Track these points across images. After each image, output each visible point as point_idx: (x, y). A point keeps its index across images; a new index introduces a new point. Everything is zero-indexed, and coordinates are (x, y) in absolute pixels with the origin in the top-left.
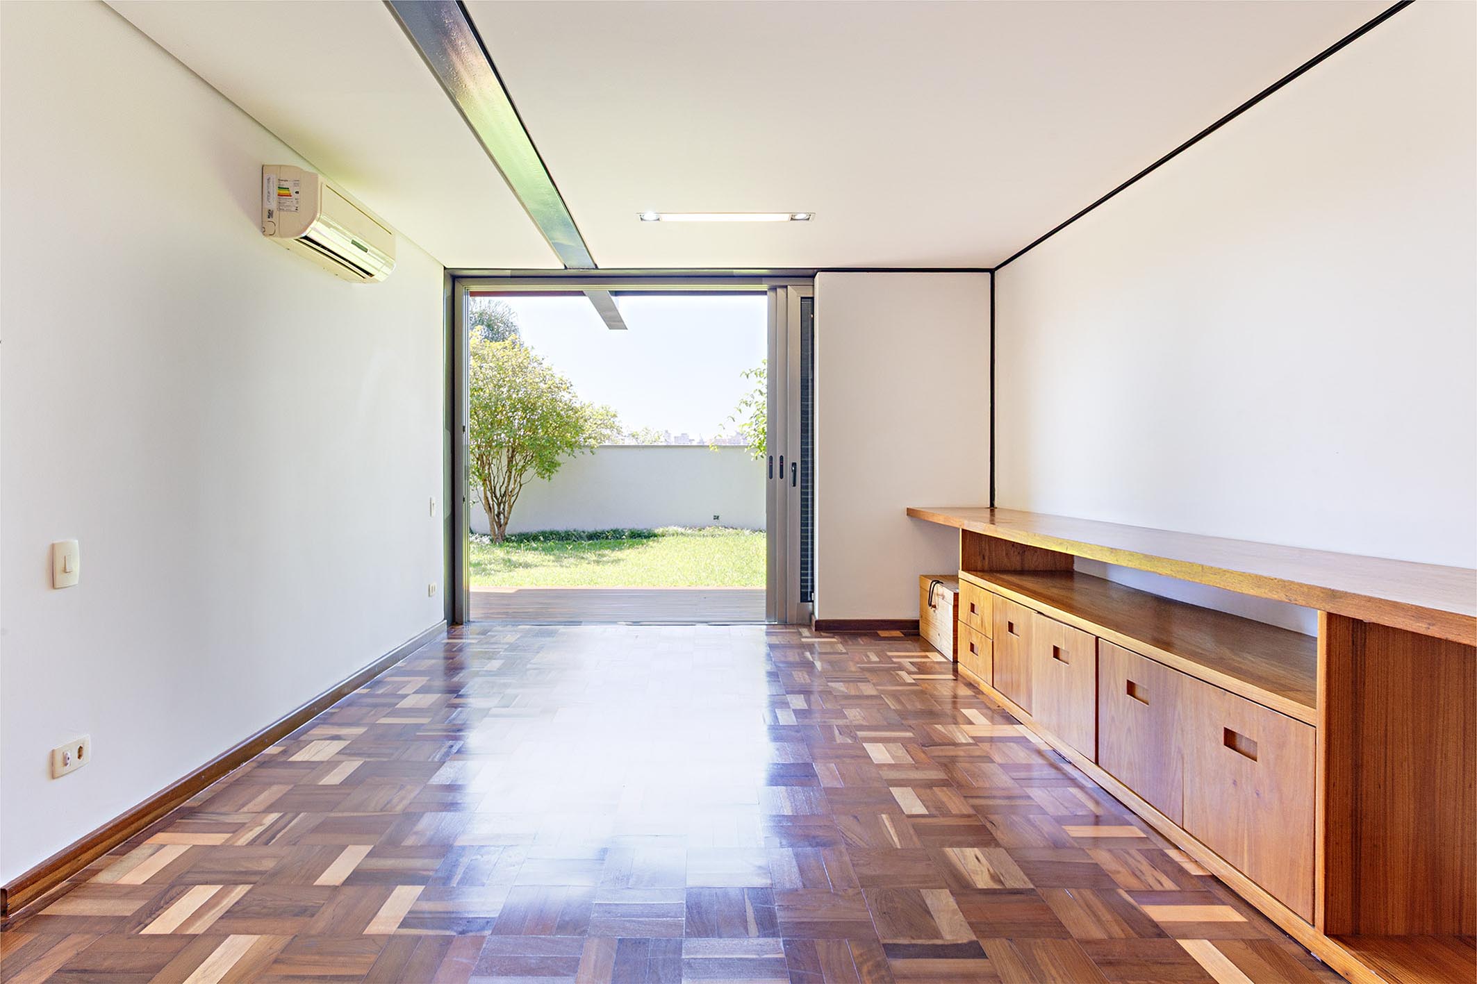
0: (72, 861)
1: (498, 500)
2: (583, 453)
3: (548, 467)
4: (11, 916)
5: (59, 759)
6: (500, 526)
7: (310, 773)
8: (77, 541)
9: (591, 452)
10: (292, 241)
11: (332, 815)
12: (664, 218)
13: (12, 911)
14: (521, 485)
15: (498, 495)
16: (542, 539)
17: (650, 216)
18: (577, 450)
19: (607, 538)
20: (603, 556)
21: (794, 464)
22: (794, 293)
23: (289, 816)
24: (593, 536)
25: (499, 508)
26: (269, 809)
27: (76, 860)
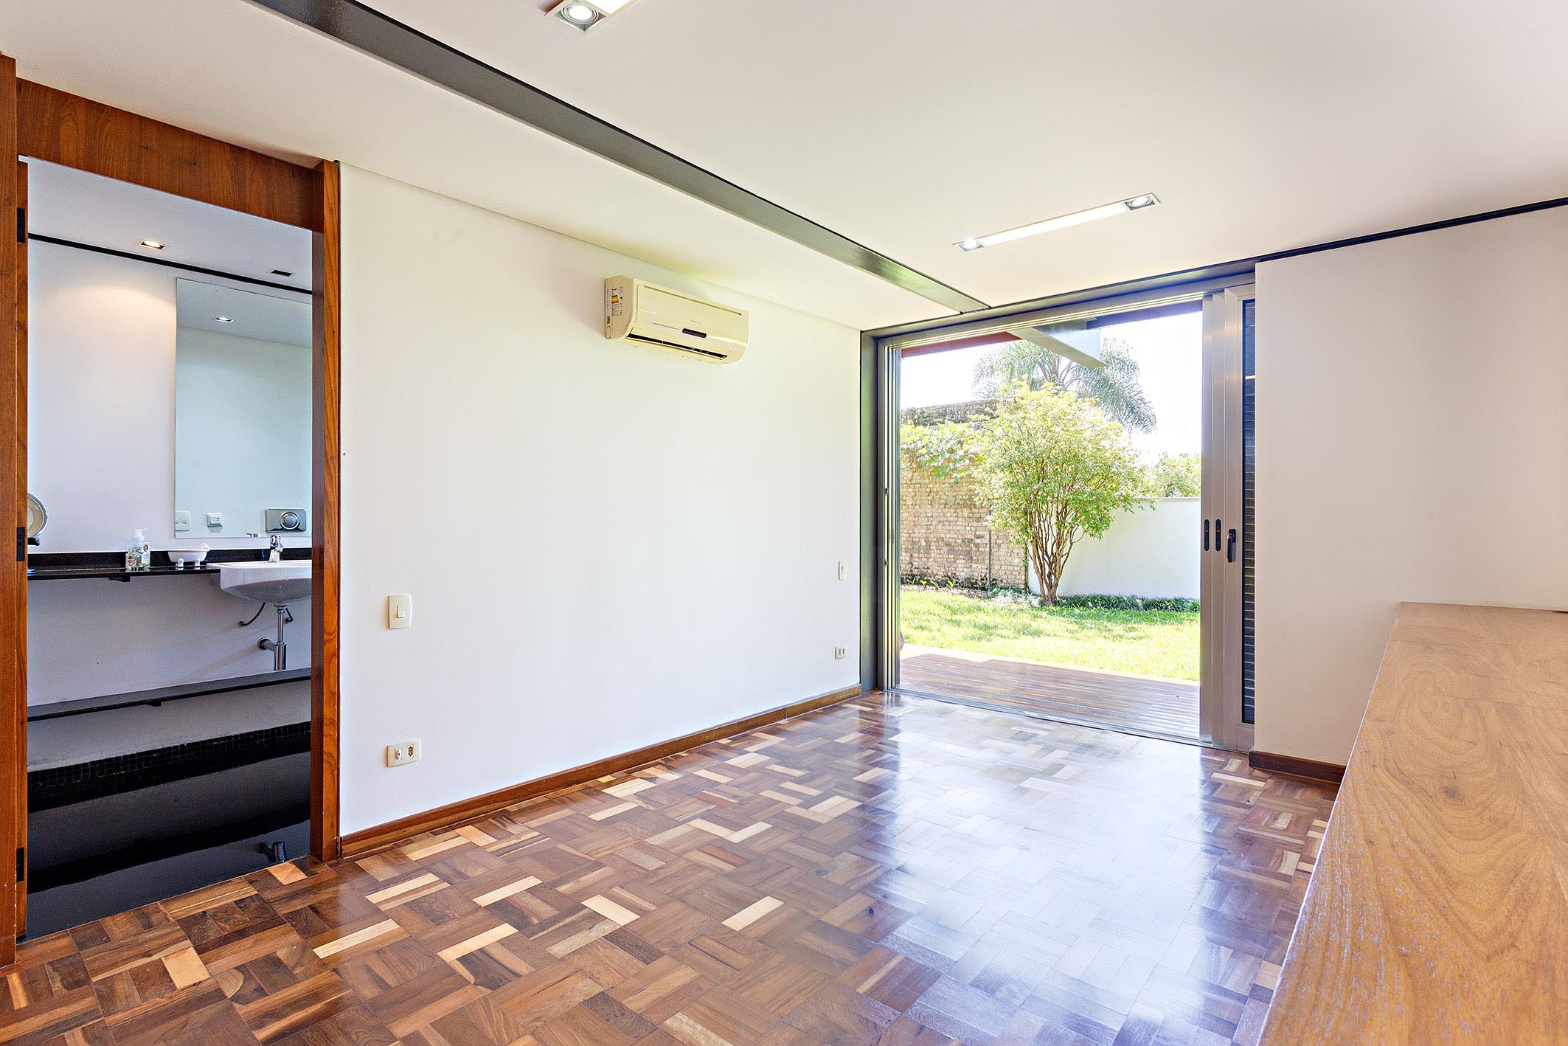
0: (399, 831)
1: (1049, 558)
2: (1142, 508)
3: (1098, 525)
4: (345, 858)
5: (392, 754)
6: (1050, 586)
7: (599, 805)
8: (410, 595)
9: (1151, 506)
10: (623, 339)
11: (562, 847)
12: (987, 242)
13: (346, 855)
14: (1072, 544)
15: (1049, 554)
16: (1091, 605)
17: (970, 243)
18: (1135, 505)
19: (1167, 608)
20: (1132, 629)
21: (1232, 532)
22: (1232, 297)
23: (542, 836)
24: (1149, 605)
25: (1050, 568)
26: (535, 829)
27: (402, 830)
